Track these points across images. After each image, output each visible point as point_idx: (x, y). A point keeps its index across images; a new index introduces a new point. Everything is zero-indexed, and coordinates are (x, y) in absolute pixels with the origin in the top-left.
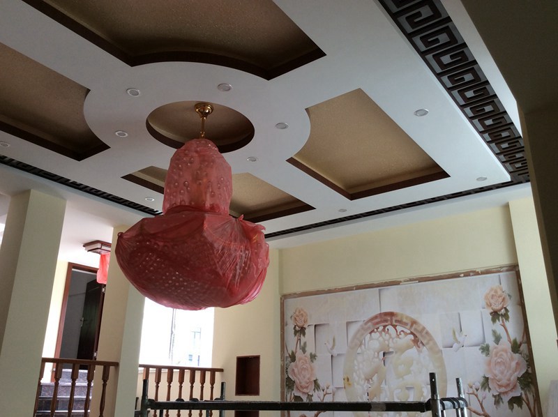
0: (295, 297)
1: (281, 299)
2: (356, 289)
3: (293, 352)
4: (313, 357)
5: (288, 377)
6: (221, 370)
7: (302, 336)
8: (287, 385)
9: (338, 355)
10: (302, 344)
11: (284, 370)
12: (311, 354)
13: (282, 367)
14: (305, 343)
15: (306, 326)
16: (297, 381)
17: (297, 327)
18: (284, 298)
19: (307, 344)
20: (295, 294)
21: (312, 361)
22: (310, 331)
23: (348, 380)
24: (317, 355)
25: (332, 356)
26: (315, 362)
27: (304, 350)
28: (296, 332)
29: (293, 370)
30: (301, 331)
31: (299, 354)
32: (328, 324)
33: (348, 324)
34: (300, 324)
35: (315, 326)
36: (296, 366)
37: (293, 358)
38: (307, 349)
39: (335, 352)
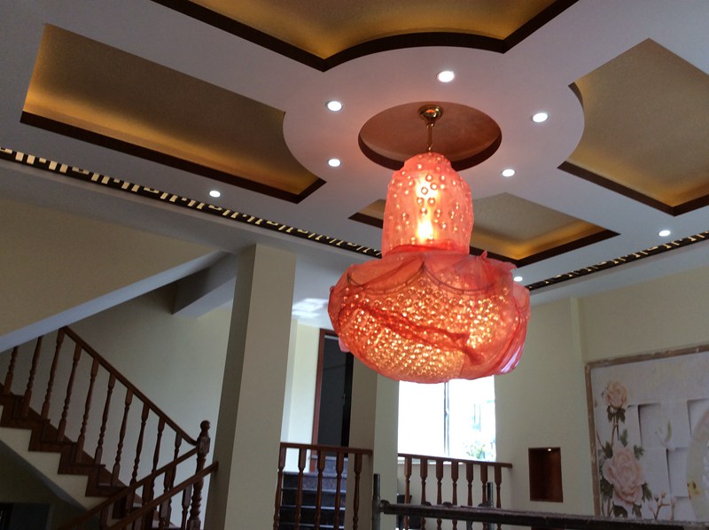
0: (606, 366)
1: (586, 368)
2: (700, 351)
3: (608, 444)
4: (638, 452)
5: (604, 480)
6: (509, 466)
7: (620, 420)
8: (602, 490)
9: (678, 449)
10: (621, 432)
11: (597, 469)
12: (635, 448)
13: (594, 465)
14: (625, 432)
15: (624, 407)
16: (617, 486)
17: (612, 409)
18: (591, 366)
19: (628, 432)
20: (606, 361)
21: (637, 457)
22: (631, 415)
23: (694, 486)
24: (645, 448)
25: (667, 451)
26: (642, 458)
27: (624, 442)
28: (610, 416)
29: (610, 469)
30: (618, 414)
31: (617, 447)
32: (659, 404)
33: (690, 403)
34: (617, 404)
35: (640, 407)
36: (614, 464)
37: (608, 451)
38: (628, 440)
39: (672, 445)
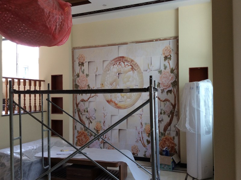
0: (79, 49)
1: (72, 49)
2: (108, 46)
3: (78, 73)
4: (87, 75)
5: (76, 84)
6: (44, 81)
7: (82, 66)
8: (75, 87)
9: (99, 74)
10: (82, 70)
11: (74, 81)
12: (86, 74)
13: (73, 80)
14: (84, 70)
15: (84, 62)
16: (80, 85)
17: (80, 63)
18: (74, 49)
19: (85, 70)
20: (79, 47)
21: (87, 77)
22: (86, 65)
23: (103, 85)
24: (89, 74)
25: (96, 75)
27: (83, 73)
28: (79, 65)
29: (78, 81)
30: (82, 64)
31: (81, 74)
32: (95, 61)
33: (104, 61)
34: (82, 61)
35: (89, 62)
36: (80, 79)
37: (78, 76)
38: (84, 72)
39: (97, 73)
